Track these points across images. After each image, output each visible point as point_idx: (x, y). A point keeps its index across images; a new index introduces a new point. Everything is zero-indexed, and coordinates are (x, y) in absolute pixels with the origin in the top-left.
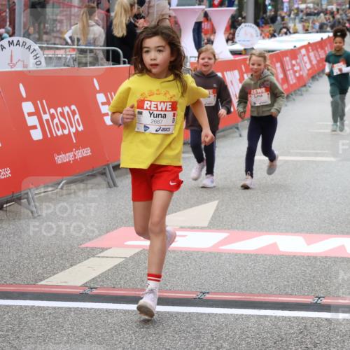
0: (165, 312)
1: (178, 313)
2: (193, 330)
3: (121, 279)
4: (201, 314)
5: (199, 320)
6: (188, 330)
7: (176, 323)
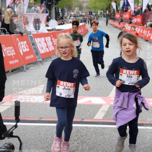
0: (27, 125)
1: (32, 126)
2: (38, 132)
3: (10, 114)
4: (40, 126)
5: (39, 128)
6: (36, 132)
7: (31, 129)
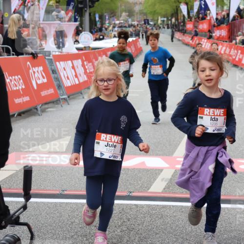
0: (41, 202)
1: (48, 203)
4: (62, 203)
5: (61, 206)
6: (55, 212)
7: (48, 208)
